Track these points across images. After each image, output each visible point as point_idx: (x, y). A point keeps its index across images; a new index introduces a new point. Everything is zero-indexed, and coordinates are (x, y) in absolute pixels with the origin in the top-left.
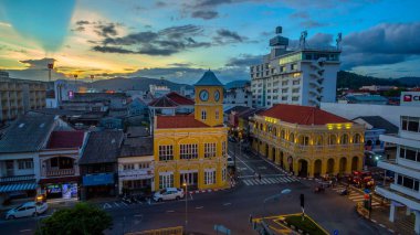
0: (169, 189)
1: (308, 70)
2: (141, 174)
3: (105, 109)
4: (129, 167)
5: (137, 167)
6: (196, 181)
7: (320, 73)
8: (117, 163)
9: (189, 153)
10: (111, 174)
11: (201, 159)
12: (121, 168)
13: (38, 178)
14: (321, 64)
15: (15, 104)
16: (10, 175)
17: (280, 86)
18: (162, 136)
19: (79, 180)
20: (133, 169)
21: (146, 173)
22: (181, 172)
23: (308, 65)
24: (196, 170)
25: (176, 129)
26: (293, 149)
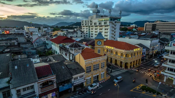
2: (82, 81)
6: (98, 78)
7: (115, 26)
9: (96, 68)
11: (100, 69)
12: (73, 80)
13: (37, 94)
17: (98, 30)
18: (88, 63)
20: (77, 79)
21: (83, 79)
22: (94, 76)
23: (111, 23)
24: (98, 74)
25: (92, 59)
26: (123, 59)
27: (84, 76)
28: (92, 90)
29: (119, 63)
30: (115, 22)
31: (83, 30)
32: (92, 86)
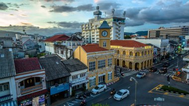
1: (115, 26)
4: (75, 77)
5: (79, 76)
7: (119, 27)
9: (102, 65)
11: (107, 67)
12: (71, 79)
20: (77, 78)
21: (85, 79)
22: (99, 76)
23: (115, 24)
24: (105, 74)
25: (96, 52)
26: (132, 59)
27: (86, 75)
28: (98, 93)
29: (127, 64)
30: (119, 23)
31: (83, 35)
32: (97, 88)
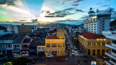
0: (49, 55)
1: (99, 21)
2: (42, 50)
3: (43, 32)
4: (39, 48)
5: (41, 48)
6: (56, 53)
7: (103, 22)
8: (36, 47)
9: (54, 46)
10: (35, 50)
11: (57, 47)
12: (38, 48)
13: (20, 49)
14: (104, 19)
15: (25, 31)
16: (16, 48)
17: (91, 26)
18: (47, 41)
19: (28, 50)
22: (52, 50)
23: (99, 19)
24: (56, 50)
25: (51, 39)
27: (45, 48)
31: (84, 26)
